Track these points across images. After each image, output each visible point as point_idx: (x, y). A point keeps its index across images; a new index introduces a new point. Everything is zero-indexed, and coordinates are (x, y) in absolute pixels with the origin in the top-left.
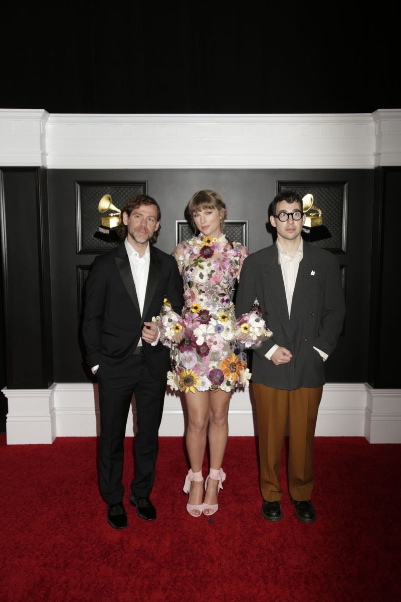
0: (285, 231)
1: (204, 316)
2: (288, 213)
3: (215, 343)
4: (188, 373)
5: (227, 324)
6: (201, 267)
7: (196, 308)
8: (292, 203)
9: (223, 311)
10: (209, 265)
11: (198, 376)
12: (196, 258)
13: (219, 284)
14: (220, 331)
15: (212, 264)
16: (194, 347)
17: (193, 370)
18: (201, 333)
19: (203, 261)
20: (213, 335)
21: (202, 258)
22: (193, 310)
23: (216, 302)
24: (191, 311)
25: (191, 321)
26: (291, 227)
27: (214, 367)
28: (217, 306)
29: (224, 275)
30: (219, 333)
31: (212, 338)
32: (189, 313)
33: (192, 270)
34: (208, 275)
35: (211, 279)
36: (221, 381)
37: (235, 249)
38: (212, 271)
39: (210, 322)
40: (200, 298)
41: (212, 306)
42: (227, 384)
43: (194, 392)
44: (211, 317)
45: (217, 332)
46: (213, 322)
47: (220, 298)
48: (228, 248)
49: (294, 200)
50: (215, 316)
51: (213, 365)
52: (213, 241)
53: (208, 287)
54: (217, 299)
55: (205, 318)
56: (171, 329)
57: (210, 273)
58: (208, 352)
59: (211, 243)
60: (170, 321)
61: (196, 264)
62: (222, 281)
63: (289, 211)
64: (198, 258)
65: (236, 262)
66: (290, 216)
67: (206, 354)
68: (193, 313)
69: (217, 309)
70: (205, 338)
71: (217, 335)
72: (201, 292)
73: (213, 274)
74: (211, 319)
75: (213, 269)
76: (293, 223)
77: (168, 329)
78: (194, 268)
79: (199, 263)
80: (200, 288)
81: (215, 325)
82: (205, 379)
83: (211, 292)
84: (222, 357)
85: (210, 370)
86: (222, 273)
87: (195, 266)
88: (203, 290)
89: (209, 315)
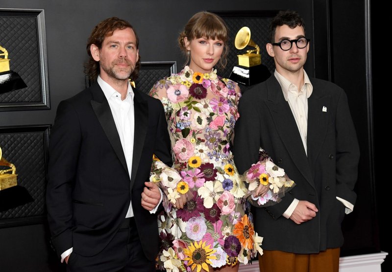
0: (288, 62)
1: (208, 171)
2: (291, 40)
3: (226, 203)
4: (198, 247)
5: (235, 177)
6: (197, 110)
7: (195, 162)
8: (295, 27)
9: (228, 162)
10: (206, 106)
11: (211, 248)
12: (187, 100)
13: (221, 128)
14: (229, 187)
15: (209, 106)
16: (202, 212)
17: (203, 242)
18: (208, 192)
19: (198, 102)
20: (222, 193)
21: (194, 99)
22: (192, 165)
23: (219, 152)
24: (189, 166)
25: (191, 179)
26: (294, 57)
27: (228, 234)
28: (221, 156)
29: (226, 117)
30: (228, 190)
31: (222, 197)
32: (187, 169)
33: (186, 114)
34: (208, 119)
35: (212, 123)
36: (238, 251)
37: (227, 86)
38: (212, 114)
39: (216, 178)
40: (199, 149)
41: (214, 158)
42: (244, 254)
43: (207, 270)
44: (216, 171)
45: (226, 188)
46: (220, 178)
47: (223, 147)
48: (221, 86)
49: (297, 24)
50: (220, 169)
51: (227, 230)
53: (208, 134)
54: (220, 148)
55: (209, 172)
56: (173, 190)
57: (209, 117)
58: (220, 216)
59: (202, 80)
60: (170, 179)
61: (189, 107)
62: (225, 125)
63: (293, 38)
64: (190, 98)
65: (234, 102)
66: (294, 43)
67: (217, 219)
68: (192, 168)
69: (220, 160)
70: (214, 199)
71: (226, 193)
72: (200, 141)
73: (214, 117)
74: (217, 173)
75: (212, 112)
76: (297, 52)
77: (170, 190)
78: (189, 112)
79: (192, 105)
80: (198, 136)
81: (222, 181)
82: (220, 250)
83: (212, 140)
84: (235, 220)
85: (224, 239)
86: (224, 114)
87: (189, 109)
88: (202, 139)
89: (214, 169)
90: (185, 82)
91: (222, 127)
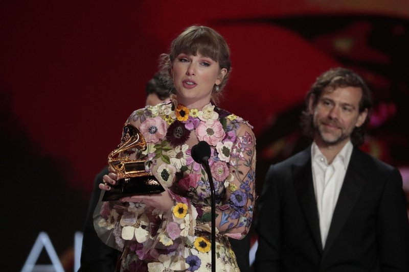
5: (207, 256)
6: (166, 159)
10: (179, 156)
14: (194, 267)
19: (170, 149)
29: (203, 176)
30: (192, 270)
33: (150, 163)
34: (177, 174)
38: (184, 168)
48: (216, 128)
52: (191, 114)
57: (180, 171)
59: (186, 117)
61: (158, 153)
64: (164, 142)
73: (185, 173)
75: (185, 165)
78: (153, 160)
79: (163, 152)
81: (186, 257)
86: (201, 172)
87: (157, 157)
90: (167, 117)
91: (195, 189)
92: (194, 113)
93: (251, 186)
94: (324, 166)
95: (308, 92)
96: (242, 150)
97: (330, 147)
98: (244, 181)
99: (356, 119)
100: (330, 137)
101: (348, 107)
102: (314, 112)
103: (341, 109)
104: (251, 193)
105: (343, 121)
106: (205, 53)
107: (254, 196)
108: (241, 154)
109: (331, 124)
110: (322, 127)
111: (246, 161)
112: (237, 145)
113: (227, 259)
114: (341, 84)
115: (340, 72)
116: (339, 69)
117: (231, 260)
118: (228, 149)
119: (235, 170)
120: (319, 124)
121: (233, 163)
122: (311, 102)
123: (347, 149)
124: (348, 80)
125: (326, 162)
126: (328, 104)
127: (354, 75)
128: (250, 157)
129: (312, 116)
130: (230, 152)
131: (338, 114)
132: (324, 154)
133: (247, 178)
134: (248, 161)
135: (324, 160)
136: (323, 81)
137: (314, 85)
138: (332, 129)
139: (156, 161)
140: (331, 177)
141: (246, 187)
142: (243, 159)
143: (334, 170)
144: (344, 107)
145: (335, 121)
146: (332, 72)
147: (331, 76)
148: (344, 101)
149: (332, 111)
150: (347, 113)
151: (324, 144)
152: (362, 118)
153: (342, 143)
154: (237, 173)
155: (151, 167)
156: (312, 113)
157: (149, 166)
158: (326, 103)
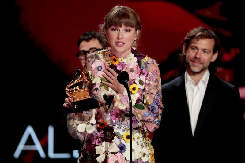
1: (109, 133)
14: (123, 150)
20: (115, 153)
23: (122, 122)
28: (123, 126)
30: (121, 152)
39: (113, 141)
41: (117, 125)
44: (115, 135)
46: (116, 140)
47: (127, 118)
50: (119, 133)
54: (123, 119)
55: (109, 135)
59: (117, 62)
69: (122, 128)
70: (106, 156)
71: (119, 154)
74: (115, 137)
78: (99, 88)
81: (118, 144)
89: (114, 133)
92: (121, 60)
93: (160, 101)
94: (192, 86)
95: (182, 42)
96: (151, 80)
97: (196, 75)
98: (155, 98)
99: (211, 58)
100: (196, 69)
101: (206, 51)
102: (186, 54)
103: (202, 52)
104: (160, 105)
105: (203, 59)
106: (127, 24)
107: (162, 107)
108: (151, 82)
109: (197, 62)
110: (191, 63)
111: (154, 86)
112: (148, 77)
113: (144, 144)
114: (202, 37)
115: (201, 30)
116: (200, 28)
117: (147, 145)
118: (142, 81)
119: (149, 93)
120: (189, 61)
121: (147, 89)
122: (184, 48)
123: (206, 75)
124: (205, 35)
125: (194, 84)
126: (194, 49)
127: (209, 31)
128: (157, 84)
129: (185, 56)
130: (144, 82)
131: (200, 55)
132: (193, 79)
133: (156, 96)
134: (156, 86)
135: (193, 82)
136: (191, 35)
137: (186, 38)
138: (197, 64)
139: (100, 89)
140: (197, 93)
141: (157, 101)
142: (152, 85)
143: (199, 88)
144: (204, 51)
145: (199, 60)
146: (196, 29)
147: (196, 32)
148: (204, 47)
149: (197, 53)
150: (206, 54)
151: (193, 73)
152: (215, 57)
153: (203, 72)
154: (150, 94)
155: (97, 92)
156: (185, 55)
157: (96, 91)
158: (193, 48)
